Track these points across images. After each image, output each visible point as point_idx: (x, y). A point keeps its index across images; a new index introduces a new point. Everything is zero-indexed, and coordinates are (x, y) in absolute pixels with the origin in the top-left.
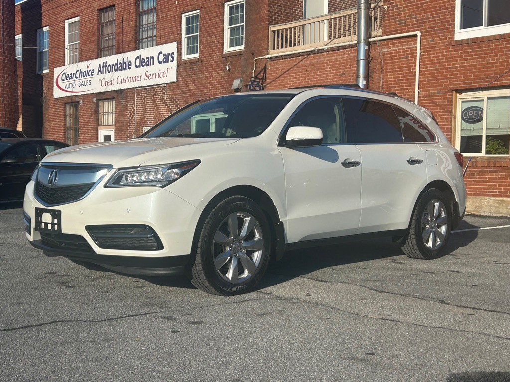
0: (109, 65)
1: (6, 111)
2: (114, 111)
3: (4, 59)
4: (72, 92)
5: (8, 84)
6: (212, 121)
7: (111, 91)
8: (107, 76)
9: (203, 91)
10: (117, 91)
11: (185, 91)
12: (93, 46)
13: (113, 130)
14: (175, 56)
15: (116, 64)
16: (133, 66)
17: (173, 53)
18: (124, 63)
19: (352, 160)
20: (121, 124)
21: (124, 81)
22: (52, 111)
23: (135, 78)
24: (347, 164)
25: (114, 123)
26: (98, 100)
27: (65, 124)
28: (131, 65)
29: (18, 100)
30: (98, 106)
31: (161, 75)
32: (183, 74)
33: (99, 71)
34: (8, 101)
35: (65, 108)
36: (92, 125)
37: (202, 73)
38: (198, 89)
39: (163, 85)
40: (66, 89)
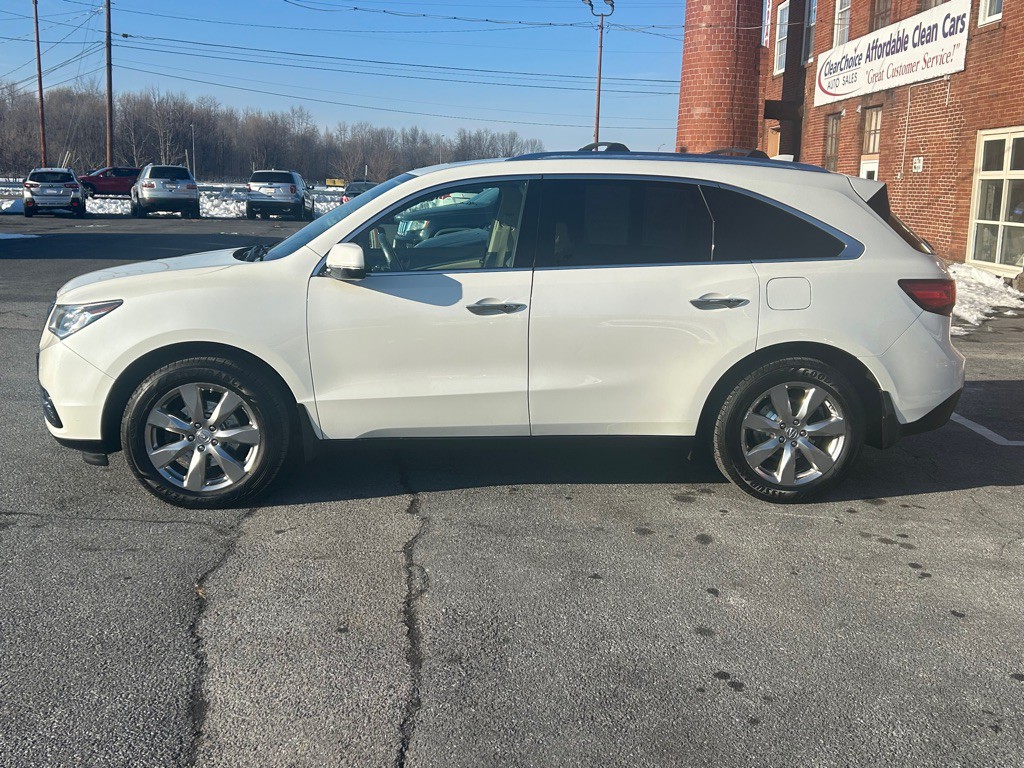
0: (881, 45)
1: (734, 133)
2: (879, 128)
3: (738, 47)
4: (835, 95)
5: (741, 88)
6: (1009, 145)
7: (880, 92)
8: (876, 65)
9: (1000, 86)
10: (887, 91)
11: (974, 89)
12: (865, 12)
13: (878, 161)
14: (967, 20)
15: (889, 43)
16: (910, 45)
17: (964, 16)
18: (899, 39)
19: (503, 302)
20: (887, 152)
21: (897, 72)
22: (811, 128)
23: (910, 68)
24: (481, 309)
25: (876, 150)
26: (864, 109)
27: (825, 151)
28: (907, 42)
29: (757, 112)
30: (863, 119)
31: (945, 61)
32: (976, 54)
33: (868, 56)
34: (738, 116)
35: (826, 122)
36: (854, 152)
37: (1002, 52)
38: (994, 83)
39: (945, 78)
40: (829, 90)
